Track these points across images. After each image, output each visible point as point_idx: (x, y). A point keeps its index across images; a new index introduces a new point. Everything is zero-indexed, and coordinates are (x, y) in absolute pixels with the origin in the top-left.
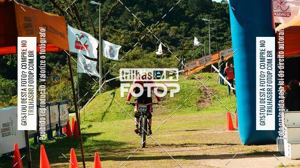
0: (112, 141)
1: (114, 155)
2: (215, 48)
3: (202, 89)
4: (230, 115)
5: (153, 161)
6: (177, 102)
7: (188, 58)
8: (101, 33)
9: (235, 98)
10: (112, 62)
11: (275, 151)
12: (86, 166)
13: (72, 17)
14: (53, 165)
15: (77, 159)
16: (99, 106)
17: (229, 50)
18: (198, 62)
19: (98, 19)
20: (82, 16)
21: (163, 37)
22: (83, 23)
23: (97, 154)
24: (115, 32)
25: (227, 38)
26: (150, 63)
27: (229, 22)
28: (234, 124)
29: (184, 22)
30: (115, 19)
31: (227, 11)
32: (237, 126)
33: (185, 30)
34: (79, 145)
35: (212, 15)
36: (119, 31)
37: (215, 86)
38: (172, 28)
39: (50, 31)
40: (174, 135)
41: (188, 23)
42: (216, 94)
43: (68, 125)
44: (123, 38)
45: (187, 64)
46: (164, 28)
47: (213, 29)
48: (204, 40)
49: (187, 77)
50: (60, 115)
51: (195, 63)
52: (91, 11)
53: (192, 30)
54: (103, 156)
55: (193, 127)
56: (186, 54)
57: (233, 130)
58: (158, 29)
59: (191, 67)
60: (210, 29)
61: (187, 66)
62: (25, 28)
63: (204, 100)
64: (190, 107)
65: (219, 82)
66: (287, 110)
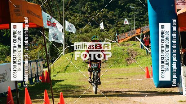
0: (72, 85)
1: (73, 94)
2: (138, 25)
3: (129, 52)
4: (147, 68)
5: (98, 98)
6: (113, 60)
7: (121, 32)
8: (64, 15)
9: (151, 57)
10: (71, 34)
11: (177, 92)
12: (54, 101)
13: (45, 5)
14: (33, 100)
15: (49, 97)
16: (63, 62)
17: (147, 27)
18: (127, 35)
19: (62, 6)
20: (52, 4)
21: (104, 18)
22: (52, 9)
23: (61, 93)
24: (74, 15)
25: (145, 19)
26: (96, 35)
27: (147, 9)
28: (150, 74)
29: (118, 9)
30: (73, 7)
31: (146, 2)
32: (152, 76)
33: (118, 14)
34: (50, 87)
35: (136, 4)
36: (76, 14)
37: (138, 50)
38: (110, 12)
39: (31, 14)
40: (112, 81)
41: (120, 9)
42: (139, 55)
43: (43, 75)
44: (79, 19)
45: (120, 35)
46: (105, 12)
47: (136, 13)
48: (131, 21)
49: (120, 44)
50: (37, 68)
51: (125, 35)
52: (58, 2)
53: (123, 13)
54: (65, 95)
55: (123, 76)
56: (119, 29)
57: (150, 78)
58: (101, 13)
59: (123, 38)
60: (135, 13)
61: (120, 37)
62: (15, 12)
63: (131, 59)
64: (122, 63)
65: (141, 47)
66: (185, 65)
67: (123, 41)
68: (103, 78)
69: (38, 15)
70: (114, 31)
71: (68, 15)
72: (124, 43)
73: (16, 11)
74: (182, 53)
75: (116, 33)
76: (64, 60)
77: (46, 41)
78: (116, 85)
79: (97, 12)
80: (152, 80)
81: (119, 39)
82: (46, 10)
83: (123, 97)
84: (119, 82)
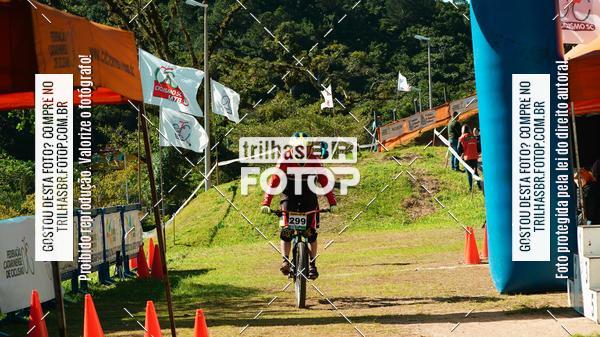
1: (235, 316)
2: (442, 95)
3: (414, 179)
4: (472, 232)
6: (363, 206)
7: (386, 115)
8: (208, 65)
9: (482, 197)
11: (564, 305)
13: (149, 32)
14: (112, 335)
15: (160, 323)
16: (203, 213)
17: (469, 99)
18: (405, 125)
19: (201, 36)
20: (168, 30)
21: (334, 74)
22: (171, 44)
23: (199, 312)
24: (238, 62)
25: (464, 74)
26: (309, 127)
28: (481, 251)
29: (378, 43)
30: (236, 37)
32: (487, 255)
33: (379, 59)
34: (165, 293)
35: (436, 28)
36: (245, 60)
37: (441, 173)
38: (352, 54)
39: (103, 61)
40: (359, 273)
41: (385, 45)
42: (444, 189)
43: (140, 255)
44: (253, 75)
45: (385, 128)
46: (336, 54)
47: (437, 56)
48: (418, 80)
49: (383, 155)
50: (124, 233)
51: (401, 127)
52: (188, 20)
53: (393, 58)
54: (213, 318)
55: (396, 257)
56: (381, 107)
57: (479, 262)
58: (325, 56)
59: (392, 135)
60: (431, 57)
61: (385, 132)
62: (52, 54)
63: (419, 201)
64: (390, 216)
65: (450, 165)
66: (589, 222)
67: (393, 144)
68: (332, 262)
69: (127, 62)
70: (364, 114)
71: (221, 62)
72: (397, 151)
73: (56, 53)
74: (580, 182)
75: (371, 122)
76: (207, 207)
77: (150, 145)
78: (371, 287)
79: (310, 54)
80: (485, 268)
81: (382, 137)
82: (151, 47)
83: (395, 323)
84: (383, 277)
